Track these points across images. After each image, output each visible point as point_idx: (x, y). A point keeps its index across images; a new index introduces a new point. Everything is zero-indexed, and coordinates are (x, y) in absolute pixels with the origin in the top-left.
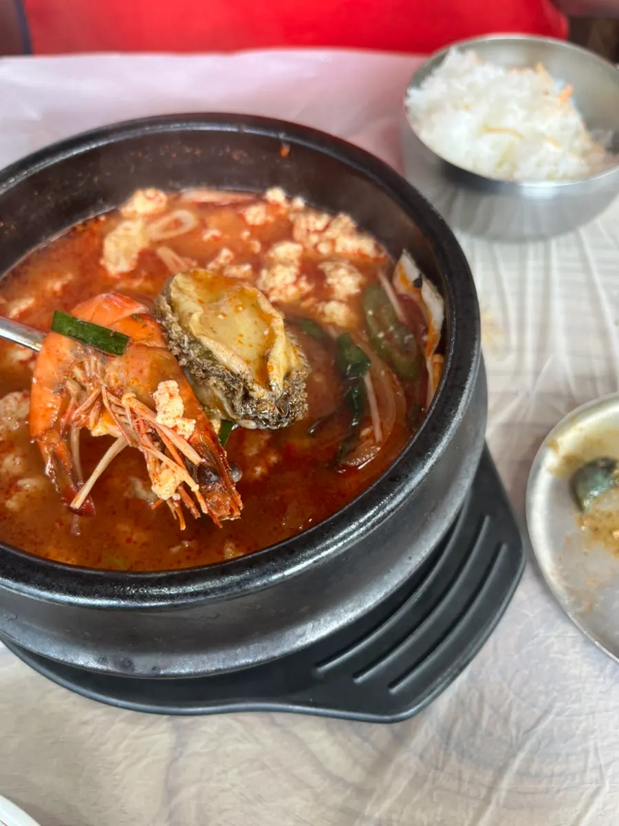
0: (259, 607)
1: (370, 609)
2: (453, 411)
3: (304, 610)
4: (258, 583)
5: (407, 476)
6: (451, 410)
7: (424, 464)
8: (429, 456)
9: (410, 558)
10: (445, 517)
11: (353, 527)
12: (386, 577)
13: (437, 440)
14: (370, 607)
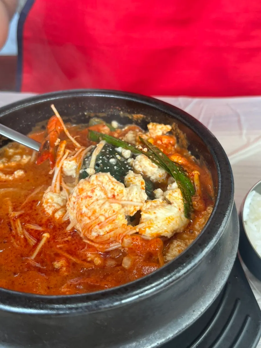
0: (106, 324)
1: (170, 339)
2: (219, 225)
3: (131, 333)
4: (107, 306)
5: (193, 255)
6: (218, 224)
7: (202, 250)
8: (205, 247)
9: (194, 311)
10: (214, 290)
11: (162, 280)
12: (179, 320)
13: (210, 239)
14: (169, 338)
